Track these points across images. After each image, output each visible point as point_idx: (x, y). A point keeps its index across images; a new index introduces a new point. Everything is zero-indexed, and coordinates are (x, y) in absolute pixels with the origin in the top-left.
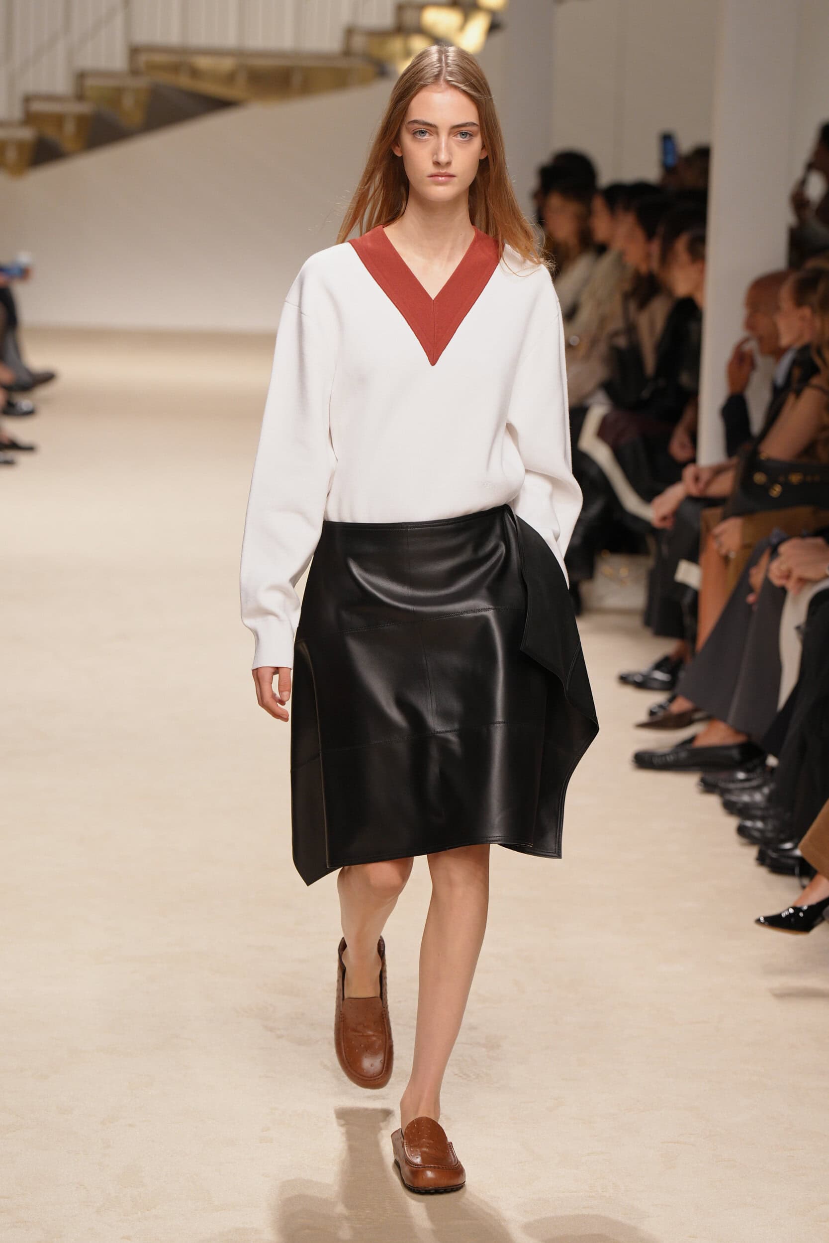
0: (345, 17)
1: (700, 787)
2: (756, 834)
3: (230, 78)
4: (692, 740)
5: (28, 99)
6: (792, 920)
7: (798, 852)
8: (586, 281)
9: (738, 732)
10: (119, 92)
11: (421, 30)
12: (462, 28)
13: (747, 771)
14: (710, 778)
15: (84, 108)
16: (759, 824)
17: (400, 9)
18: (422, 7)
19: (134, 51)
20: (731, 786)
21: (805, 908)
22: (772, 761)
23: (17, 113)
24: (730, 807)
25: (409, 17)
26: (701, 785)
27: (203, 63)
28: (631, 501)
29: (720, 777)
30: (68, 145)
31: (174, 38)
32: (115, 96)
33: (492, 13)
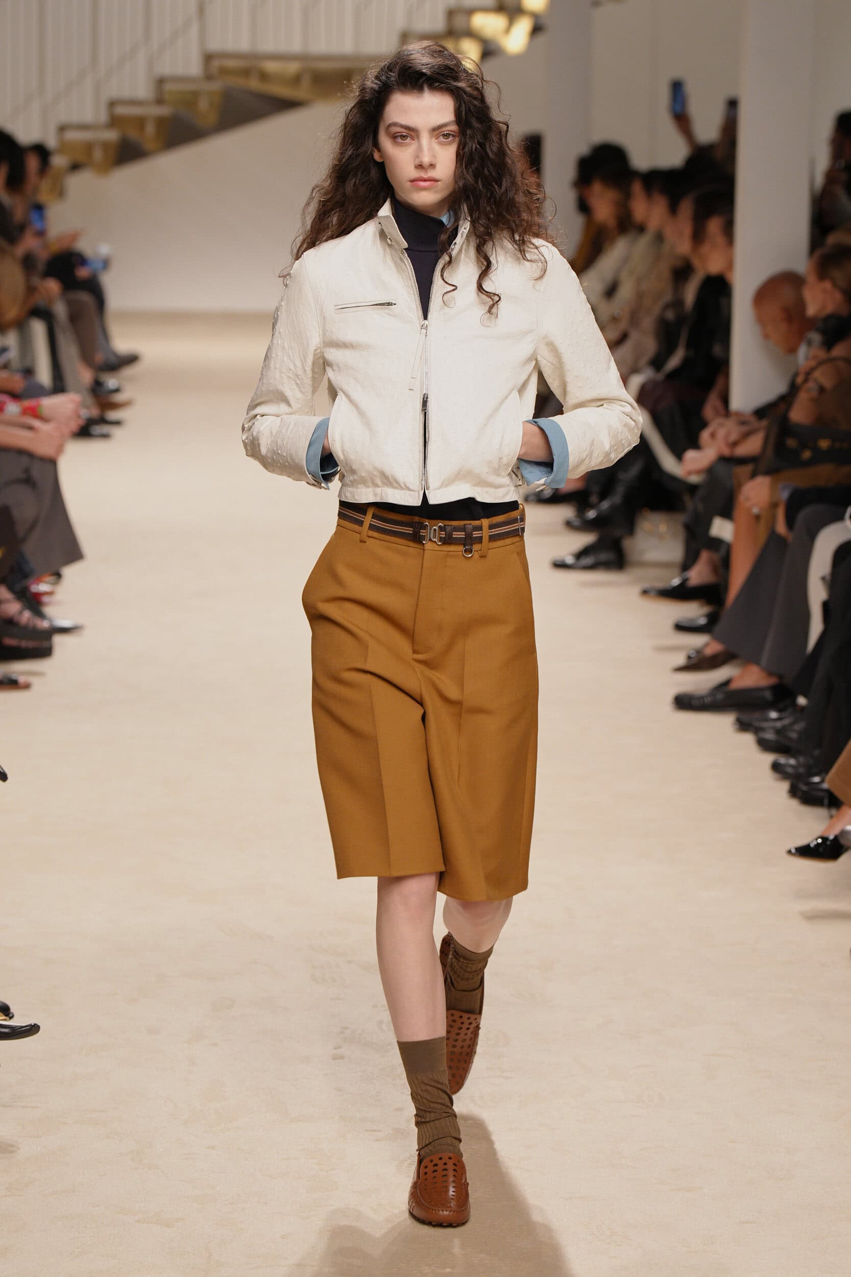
0: (400, 23)
2: (790, 770)
3: (296, 80)
4: (727, 683)
5: (112, 104)
6: (821, 850)
7: (825, 786)
8: (626, 260)
9: (770, 674)
10: (195, 94)
11: (470, 34)
12: (508, 30)
13: (780, 710)
14: (746, 717)
15: (163, 111)
16: (792, 761)
17: (451, 14)
18: (471, 12)
19: (208, 58)
20: (765, 725)
21: (831, 837)
22: (802, 701)
23: (103, 117)
24: (765, 745)
25: (459, 22)
26: (735, 724)
27: (271, 67)
28: (668, 462)
29: (753, 717)
30: (149, 145)
31: (244, 45)
32: (191, 99)
33: (535, 16)
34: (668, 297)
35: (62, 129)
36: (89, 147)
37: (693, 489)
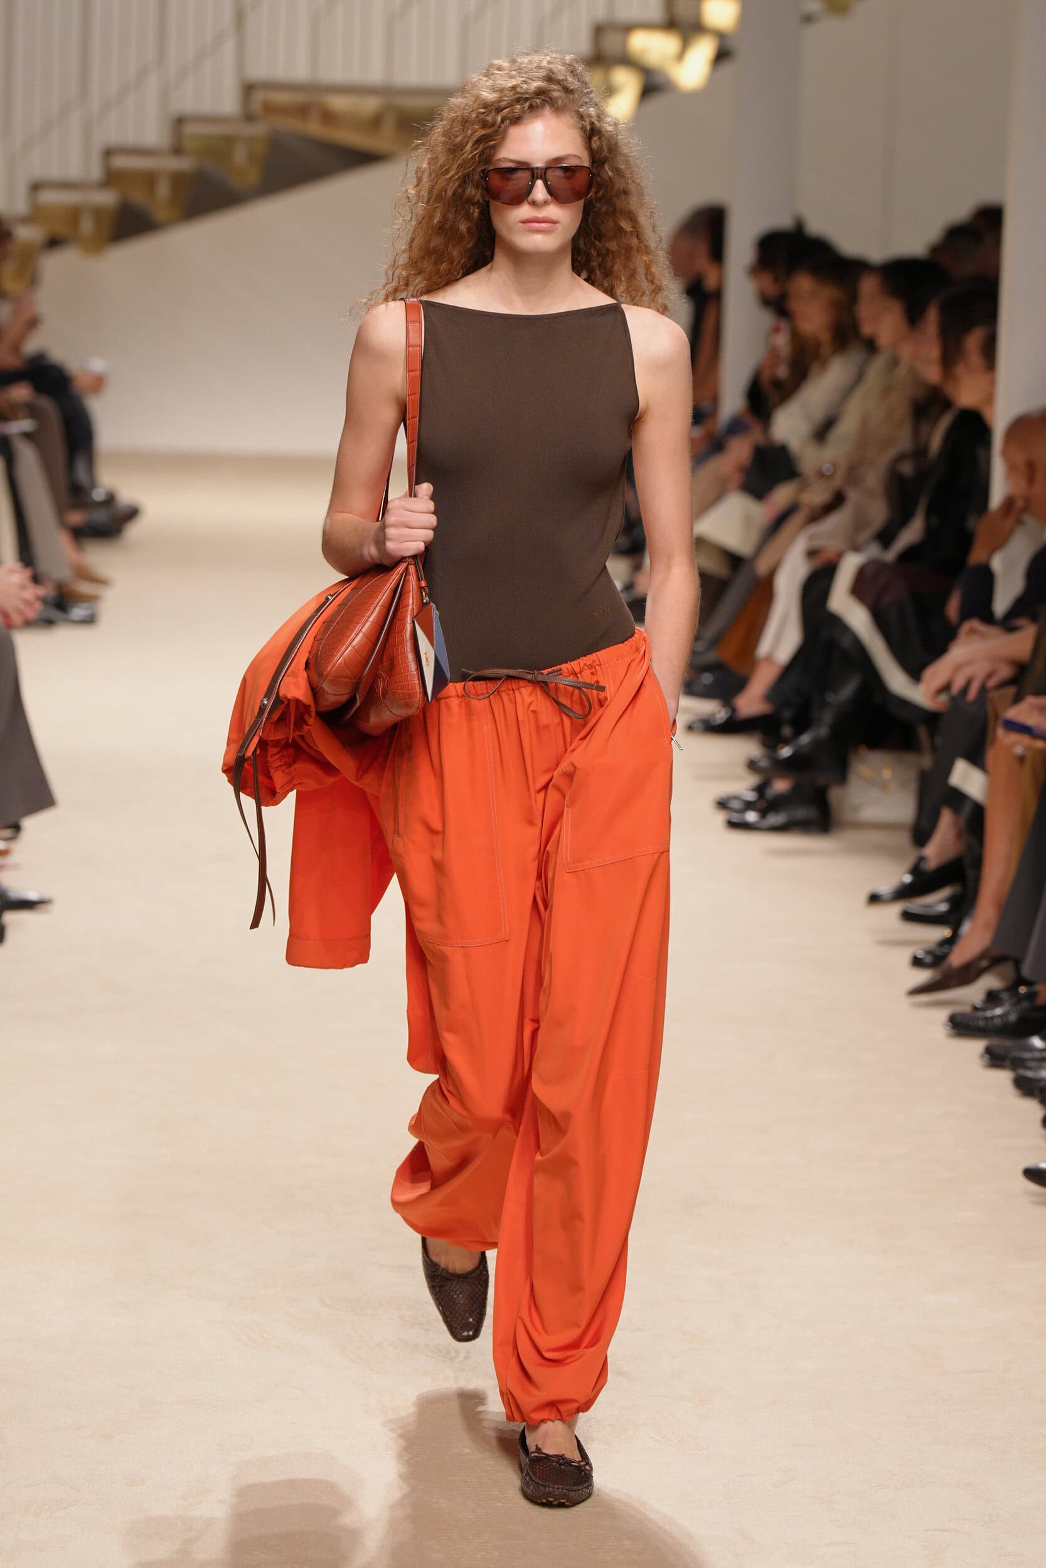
1: (986, 1060)
3: (375, 123)
5: (108, 153)
10: (229, 141)
11: (627, 60)
12: (680, 56)
15: (183, 164)
17: (599, 31)
18: (628, 28)
19: (249, 89)
20: (1027, 1055)
23: (96, 172)
25: (611, 43)
27: (339, 103)
28: (896, 680)
30: (161, 213)
31: (301, 72)
32: (221, 147)
33: (720, 36)
34: (904, 442)
35: (36, 187)
36: (74, 214)
37: (932, 719)
